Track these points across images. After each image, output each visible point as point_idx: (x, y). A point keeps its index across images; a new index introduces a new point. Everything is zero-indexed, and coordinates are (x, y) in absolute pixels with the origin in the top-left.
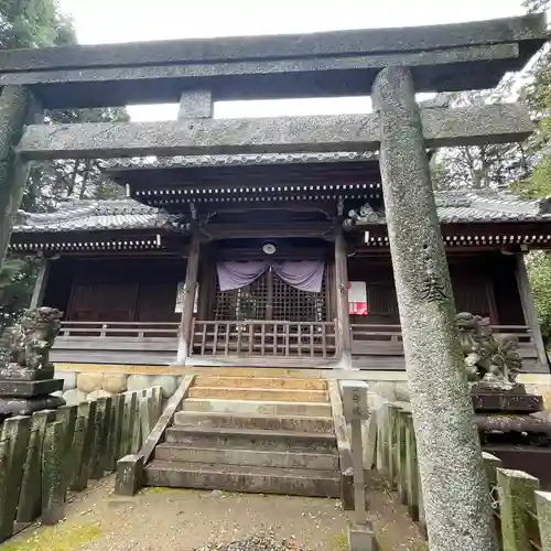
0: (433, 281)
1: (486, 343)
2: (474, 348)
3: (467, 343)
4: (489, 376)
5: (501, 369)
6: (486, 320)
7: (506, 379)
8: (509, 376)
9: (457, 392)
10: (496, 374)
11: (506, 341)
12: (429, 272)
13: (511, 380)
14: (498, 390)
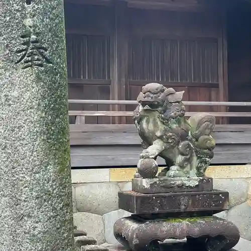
0: (33, 37)
1: (174, 126)
2: (158, 134)
3: (151, 127)
4: (174, 170)
5: (189, 161)
6: (180, 94)
7: (193, 173)
8: (198, 169)
9: (48, 193)
10: (182, 167)
11: (200, 123)
12: (28, 22)
13: (199, 174)
14: (181, 186)
